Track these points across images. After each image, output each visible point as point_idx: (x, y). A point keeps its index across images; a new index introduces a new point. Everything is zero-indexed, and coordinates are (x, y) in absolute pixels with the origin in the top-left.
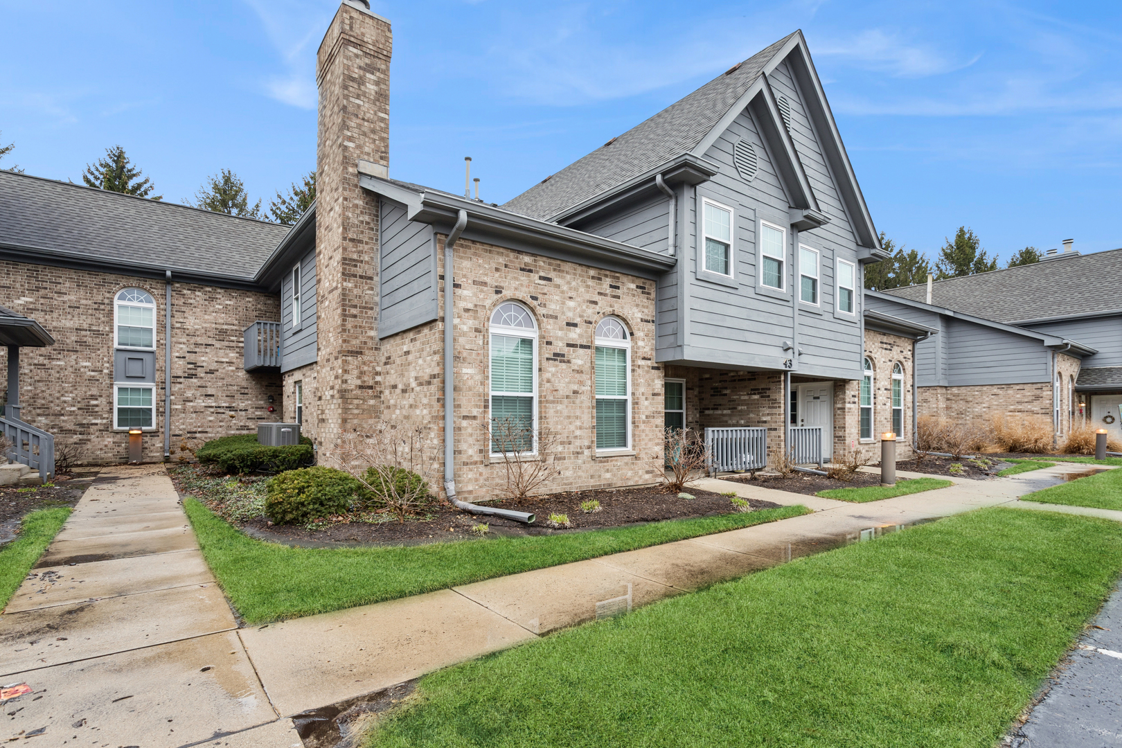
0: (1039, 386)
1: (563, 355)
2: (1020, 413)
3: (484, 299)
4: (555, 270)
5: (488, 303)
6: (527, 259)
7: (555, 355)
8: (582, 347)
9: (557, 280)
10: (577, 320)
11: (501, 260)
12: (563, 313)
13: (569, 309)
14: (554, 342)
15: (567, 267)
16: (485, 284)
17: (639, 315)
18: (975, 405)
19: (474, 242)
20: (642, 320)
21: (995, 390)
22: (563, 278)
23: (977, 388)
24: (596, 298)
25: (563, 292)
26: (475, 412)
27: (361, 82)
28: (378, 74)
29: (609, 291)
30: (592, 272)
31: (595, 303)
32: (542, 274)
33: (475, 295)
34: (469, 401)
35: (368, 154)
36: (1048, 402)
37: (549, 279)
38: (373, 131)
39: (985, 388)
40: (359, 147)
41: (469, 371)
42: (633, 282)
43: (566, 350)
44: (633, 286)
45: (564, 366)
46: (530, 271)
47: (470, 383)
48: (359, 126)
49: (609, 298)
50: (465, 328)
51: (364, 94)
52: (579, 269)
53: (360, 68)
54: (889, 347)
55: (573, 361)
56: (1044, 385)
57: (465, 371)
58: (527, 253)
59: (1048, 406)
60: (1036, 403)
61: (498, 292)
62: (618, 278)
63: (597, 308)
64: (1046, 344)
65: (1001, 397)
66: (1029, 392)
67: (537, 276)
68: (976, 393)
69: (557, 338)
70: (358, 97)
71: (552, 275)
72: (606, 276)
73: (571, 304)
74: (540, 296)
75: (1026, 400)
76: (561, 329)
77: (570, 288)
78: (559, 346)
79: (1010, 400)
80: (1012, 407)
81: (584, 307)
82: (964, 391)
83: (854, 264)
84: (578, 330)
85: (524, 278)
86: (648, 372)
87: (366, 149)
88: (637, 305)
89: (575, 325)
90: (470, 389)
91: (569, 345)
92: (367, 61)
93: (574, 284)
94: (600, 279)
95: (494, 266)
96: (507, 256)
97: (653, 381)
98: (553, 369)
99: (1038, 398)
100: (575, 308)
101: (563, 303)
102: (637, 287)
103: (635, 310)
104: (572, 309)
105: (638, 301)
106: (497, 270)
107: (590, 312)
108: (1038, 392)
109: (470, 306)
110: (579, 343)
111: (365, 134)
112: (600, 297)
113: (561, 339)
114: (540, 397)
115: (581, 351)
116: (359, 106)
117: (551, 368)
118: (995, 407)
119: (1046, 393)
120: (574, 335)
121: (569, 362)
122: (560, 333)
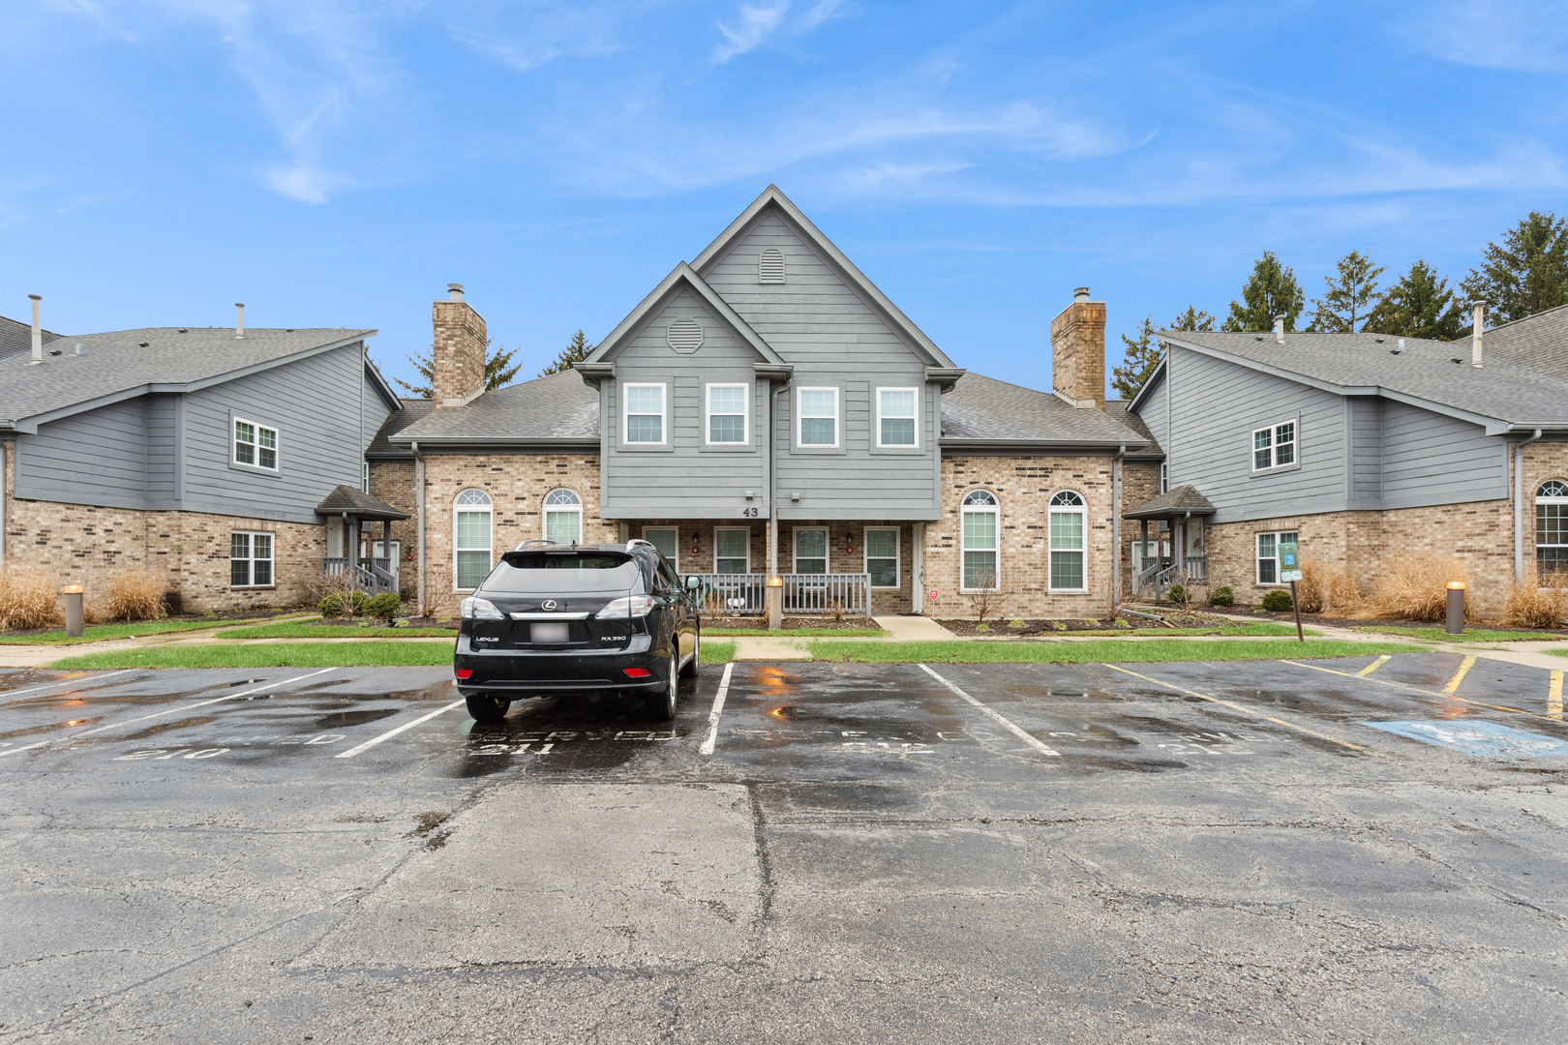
0: (1494, 505)
1: (513, 521)
2: (1470, 554)
3: (448, 491)
4: (505, 462)
5: (451, 492)
6: (482, 458)
7: (505, 521)
8: (529, 513)
9: (507, 469)
10: (526, 495)
11: (462, 463)
12: (513, 491)
13: (518, 488)
14: (505, 513)
15: (516, 458)
16: (450, 480)
17: (589, 484)
18: (1416, 541)
19: (441, 455)
20: (591, 488)
21: (1440, 515)
22: (512, 466)
23: (1418, 512)
24: (544, 476)
25: (512, 477)
26: (442, 562)
27: (445, 348)
28: (456, 339)
29: (556, 470)
30: (539, 458)
31: (543, 480)
32: (494, 467)
33: (442, 488)
34: (438, 555)
35: (449, 393)
36: (1506, 533)
37: (501, 470)
38: (452, 378)
39: (1427, 512)
40: (443, 390)
41: (438, 536)
42: (581, 459)
43: (515, 517)
44: (582, 462)
45: (513, 528)
46: (485, 466)
47: (439, 544)
48: (443, 377)
49: (556, 475)
50: (435, 510)
51: (447, 355)
52: (527, 458)
53: (444, 339)
54: (1042, 473)
55: (521, 524)
56: (1500, 504)
57: (435, 536)
58: (481, 455)
59: (1506, 541)
60: (1491, 536)
61: (458, 484)
62: (566, 458)
63: (544, 484)
64: (1490, 432)
65: (1446, 525)
66: (1483, 516)
67: (490, 469)
68: (1417, 520)
69: (507, 509)
70: (443, 358)
71: (502, 466)
72: (554, 459)
73: (520, 484)
74: (492, 482)
75: (1478, 531)
76: (510, 503)
77: (519, 473)
78: (509, 515)
79: (1458, 531)
80: (1460, 544)
81: (532, 485)
82: (1403, 518)
83: (916, 390)
84: (526, 502)
85: (479, 472)
86: (598, 528)
87: (448, 391)
88: (587, 477)
89: (524, 499)
90: (439, 547)
91: (517, 514)
92: (449, 333)
93: (522, 469)
94: (547, 462)
95: (456, 467)
96: (466, 459)
97: (604, 535)
98: (504, 531)
99: (1493, 526)
100: (523, 487)
101: (513, 484)
102: (586, 462)
103: (584, 480)
104: (520, 488)
105: (587, 473)
106: (458, 470)
107: (538, 488)
108: (1492, 517)
109: (439, 495)
110: (526, 511)
111: (447, 381)
112: (547, 476)
113: (511, 510)
114: (495, 551)
115: (529, 517)
116: (443, 364)
117: (502, 530)
118: (1439, 544)
119: (1504, 519)
120: (522, 506)
121: (517, 525)
122: (510, 506)
